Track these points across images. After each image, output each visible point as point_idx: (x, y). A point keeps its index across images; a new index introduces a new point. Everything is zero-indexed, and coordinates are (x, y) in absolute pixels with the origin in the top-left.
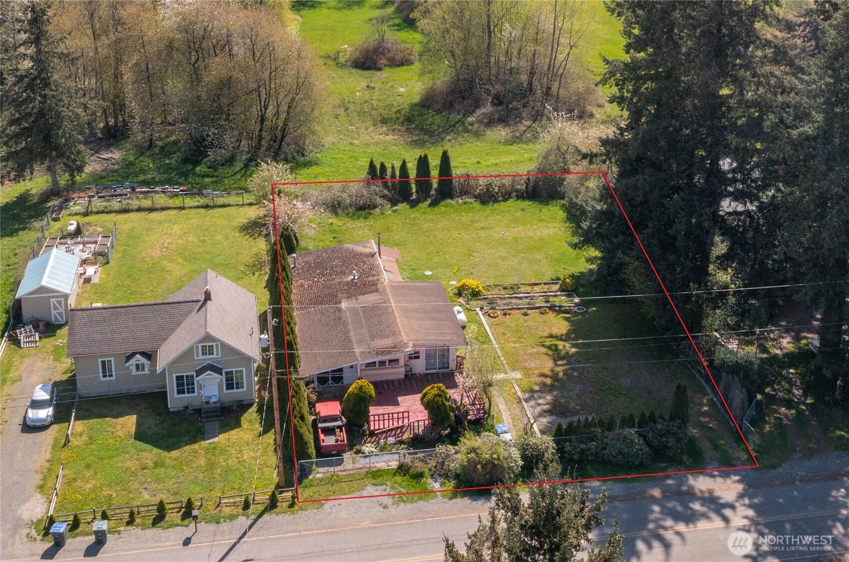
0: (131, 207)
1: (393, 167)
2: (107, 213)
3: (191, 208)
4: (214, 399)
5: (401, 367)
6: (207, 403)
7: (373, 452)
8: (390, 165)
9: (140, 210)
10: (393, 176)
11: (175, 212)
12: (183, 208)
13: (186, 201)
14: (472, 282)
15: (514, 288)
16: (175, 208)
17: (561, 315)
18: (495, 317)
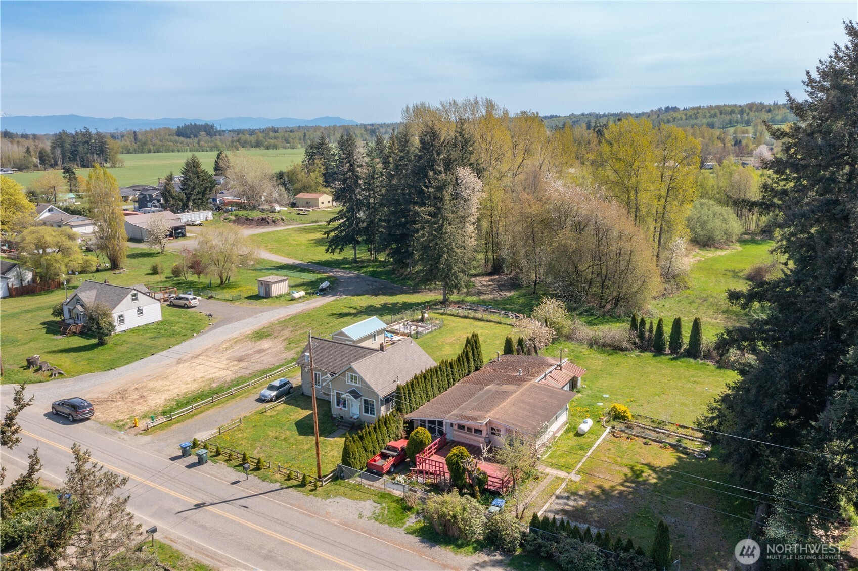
0: (470, 316)
1: (651, 323)
2: (455, 316)
3: (505, 324)
4: (355, 417)
5: (483, 437)
6: (351, 418)
7: (400, 482)
8: (649, 321)
9: (474, 318)
10: (651, 330)
11: (494, 324)
12: (500, 323)
13: (502, 319)
14: (621, 408)
15: (661, 423)
16: (495, 322)
17: (678, 454)
18: (617, 437)
